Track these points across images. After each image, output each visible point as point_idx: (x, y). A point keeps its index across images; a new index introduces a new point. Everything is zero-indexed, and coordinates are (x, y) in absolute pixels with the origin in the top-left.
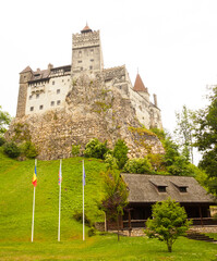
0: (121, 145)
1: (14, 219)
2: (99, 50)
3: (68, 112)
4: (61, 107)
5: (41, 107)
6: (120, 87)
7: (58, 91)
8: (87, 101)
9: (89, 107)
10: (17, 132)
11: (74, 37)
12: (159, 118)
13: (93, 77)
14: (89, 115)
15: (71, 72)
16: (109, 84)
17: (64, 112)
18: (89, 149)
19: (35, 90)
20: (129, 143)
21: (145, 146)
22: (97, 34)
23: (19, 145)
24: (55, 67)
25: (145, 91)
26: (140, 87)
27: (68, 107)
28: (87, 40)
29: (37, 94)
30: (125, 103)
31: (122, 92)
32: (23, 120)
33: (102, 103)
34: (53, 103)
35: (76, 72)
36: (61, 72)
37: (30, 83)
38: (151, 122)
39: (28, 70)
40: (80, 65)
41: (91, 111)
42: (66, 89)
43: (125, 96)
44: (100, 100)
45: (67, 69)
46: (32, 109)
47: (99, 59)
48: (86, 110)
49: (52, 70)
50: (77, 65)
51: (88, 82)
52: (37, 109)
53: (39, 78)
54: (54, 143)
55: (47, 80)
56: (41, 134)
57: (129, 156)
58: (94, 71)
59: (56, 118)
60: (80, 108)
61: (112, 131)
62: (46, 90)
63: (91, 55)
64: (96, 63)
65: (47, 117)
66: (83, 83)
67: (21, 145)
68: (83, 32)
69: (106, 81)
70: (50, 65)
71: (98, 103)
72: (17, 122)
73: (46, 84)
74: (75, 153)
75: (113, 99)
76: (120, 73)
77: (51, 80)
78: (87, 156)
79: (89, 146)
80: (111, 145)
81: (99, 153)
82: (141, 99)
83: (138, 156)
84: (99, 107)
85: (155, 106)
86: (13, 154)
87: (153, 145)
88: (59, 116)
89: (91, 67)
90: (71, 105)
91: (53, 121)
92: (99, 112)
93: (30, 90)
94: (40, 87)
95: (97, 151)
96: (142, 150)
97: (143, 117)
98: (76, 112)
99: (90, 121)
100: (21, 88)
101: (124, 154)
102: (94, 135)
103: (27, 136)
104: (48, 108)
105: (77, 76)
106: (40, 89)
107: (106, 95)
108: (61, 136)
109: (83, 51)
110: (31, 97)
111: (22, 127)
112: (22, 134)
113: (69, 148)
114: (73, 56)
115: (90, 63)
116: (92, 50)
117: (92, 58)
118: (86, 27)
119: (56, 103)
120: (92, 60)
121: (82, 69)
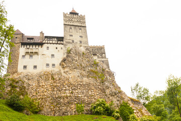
0: (126, 106)
3: (63, 74)
4: (56, 69)
5: (35, 67)
7: (53, 55)
8: (83, 68)
9: (85, 73)
10: (13, 87)
11: (65, 15)
14: (85, 79)
15: (64, 42)
17: (60, 74)
19: (29, 51)
22: (83, 18)
27: (62, 71)
29: (31, 54)
33: (95, 71)
34: (47, 65)
35: (69, 43)
36: (55, 41)
37: (23, 44)
39: (20, 33)
40: (71, 38)
41: (88, 77)
44: (93, 69)
45: (60, 39)
46: (25, 67)
48: (82, 75)
49: (45, 37)
50: (69, 37)
51: (81, 53)
53: (32, 41)
54: (56, 101)
55: (41, 44)
58: (83, 45)
59: (53, 79)
60: (76, 73)
62: (40, 53)
63: (80, 32)
64: (84, 39)
66: (77, 53)
68: (71, 13)
70: (42, 33)
71: (92, 71)
73: (40, 48)
77: (45, 46)
79: (99, 105)
84: (94, 74)
87: (142, 109)
88: (56, 77)
89: (81, 42)
90: (66, 70)
92: (95, 78)
93: (22, 50)
94: (34, 49)
95: (107, 110)
98: (73, 75)
99: (88, 85)
105: (70, 46)
106: (34, 51)
107: (97, 65)
108: (63, 95)
109: (73, 27)
110: (23, 56)
111: (17, 82)
112: (18, 89)
113: (73, 106)
114: (65, 30)
115: (80, 39)
116: (81, 29)
117: (81, 35)
118: (73, 10)
119: (51, 65)
120: (81, 37)
121: (73, 41)
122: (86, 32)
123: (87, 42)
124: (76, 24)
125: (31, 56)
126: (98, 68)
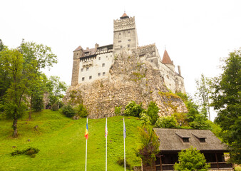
0: (153, 106)
1: (71, 164)
2: (134, 32)
3: (111, 81)
4: (106, 77)
5: (91, 77)
6: (152, 61)
7: (103, 64)
8: (126, 72)
9: (128, 77)
10: (72, 97)
11: (115, 22)
12: (182, 85)
13: (130, 53)
14: (127, 83)
15: (113, 50)
16: (143, 59)
17: (108, 81)
18: (128, 110)
19: (86, 64)
20: (159, 104)
21: (172, 107)
22: (133, 19)
23: (74, 107)
24: (100, 46)
25: (171, 63)
26: (167, 60)
27: (111, 77)
28: (125, 24)
29: (87, 67)
30: (156, 73)
31: (153, 64)
32: (77, 87)
33: (138, 74)
34: (99, 74)
35: (117, 49)
36: (105, 50)
37: (82, 59)
38: (176, 88)
39: (80, 49)
40: (120, 44)
41: (129, 80)
42: (110, 63)
43: (155, 68)
44: (136, 71)
45: (110, 47)
46: (83, 79)
47: (135, 39)
48: (125, 79)
49: (98, 48)
50: (117, 44)
51: (127, 57)
52: (87, 79)
53: (88, 55)
54: (101, 105)
55: (95, 56)
56: (90, 99)
57: (159, 114)
58: (131, 48)
59: (102, 86)
60: (121, 78)
61: (146, 95)
62: (94, 64)
63: (129, 36)
64: (132, 42)
65: (95, 85)
66: (123, 58)
67: (76, 107)
68: (122, 18)
69: (140, 56)
70: (97, 45)
71: (134, 74)
72: (72, 89)
73: (94, 60)
74: (117, 113)
75: (146, 70)
76: (151, 49)
77: (98, 56)
78: (126, 115)
79: (128, 107)
80: (145, 106)
81: (136, 113)
82: (168, 70)
83: (166, 114)
84: (136, 77)
85: (179, 75)
86: (69, 114)
87: (178, 106)
88: (104, 84)
89: (129, 46)
90: (114, 76)
91: (100, 88)
92: (135, 81)
93: (81, 64)
94: (89, 61)
95: (135, 111)
96: (170, 110)
97: (170, 84)
98: (117, 81)
99: (129, 88)
100: (74, 63)
101: (156, 113)
102: (132, 99)
103: (80, 100)
104: (96, 78)
105: (118, 53)
106: (89, 63)
107: (141, 67)
108: (106, 100)
109: (122, 33)
110: (82, 70)
111: (76, 93)
112: (76, 99)
113: (113, 109)
114: (114, 37)
115: (128, 43)
116: (129, 32)
117: (129, 38)
118: (125, 14)
119: (102, 74)
120: (130, 40)
121: (121, 47)
122: (134, 34)
123: (134, 45)
124: (125, 29)
125: (87, 68)
126: (141, 70)
